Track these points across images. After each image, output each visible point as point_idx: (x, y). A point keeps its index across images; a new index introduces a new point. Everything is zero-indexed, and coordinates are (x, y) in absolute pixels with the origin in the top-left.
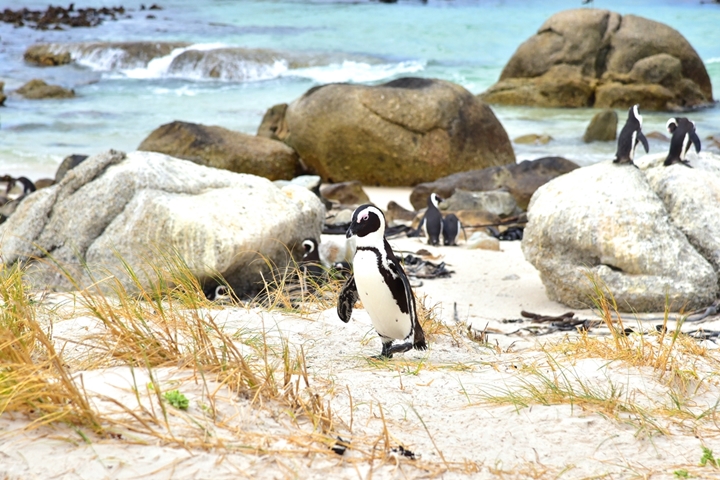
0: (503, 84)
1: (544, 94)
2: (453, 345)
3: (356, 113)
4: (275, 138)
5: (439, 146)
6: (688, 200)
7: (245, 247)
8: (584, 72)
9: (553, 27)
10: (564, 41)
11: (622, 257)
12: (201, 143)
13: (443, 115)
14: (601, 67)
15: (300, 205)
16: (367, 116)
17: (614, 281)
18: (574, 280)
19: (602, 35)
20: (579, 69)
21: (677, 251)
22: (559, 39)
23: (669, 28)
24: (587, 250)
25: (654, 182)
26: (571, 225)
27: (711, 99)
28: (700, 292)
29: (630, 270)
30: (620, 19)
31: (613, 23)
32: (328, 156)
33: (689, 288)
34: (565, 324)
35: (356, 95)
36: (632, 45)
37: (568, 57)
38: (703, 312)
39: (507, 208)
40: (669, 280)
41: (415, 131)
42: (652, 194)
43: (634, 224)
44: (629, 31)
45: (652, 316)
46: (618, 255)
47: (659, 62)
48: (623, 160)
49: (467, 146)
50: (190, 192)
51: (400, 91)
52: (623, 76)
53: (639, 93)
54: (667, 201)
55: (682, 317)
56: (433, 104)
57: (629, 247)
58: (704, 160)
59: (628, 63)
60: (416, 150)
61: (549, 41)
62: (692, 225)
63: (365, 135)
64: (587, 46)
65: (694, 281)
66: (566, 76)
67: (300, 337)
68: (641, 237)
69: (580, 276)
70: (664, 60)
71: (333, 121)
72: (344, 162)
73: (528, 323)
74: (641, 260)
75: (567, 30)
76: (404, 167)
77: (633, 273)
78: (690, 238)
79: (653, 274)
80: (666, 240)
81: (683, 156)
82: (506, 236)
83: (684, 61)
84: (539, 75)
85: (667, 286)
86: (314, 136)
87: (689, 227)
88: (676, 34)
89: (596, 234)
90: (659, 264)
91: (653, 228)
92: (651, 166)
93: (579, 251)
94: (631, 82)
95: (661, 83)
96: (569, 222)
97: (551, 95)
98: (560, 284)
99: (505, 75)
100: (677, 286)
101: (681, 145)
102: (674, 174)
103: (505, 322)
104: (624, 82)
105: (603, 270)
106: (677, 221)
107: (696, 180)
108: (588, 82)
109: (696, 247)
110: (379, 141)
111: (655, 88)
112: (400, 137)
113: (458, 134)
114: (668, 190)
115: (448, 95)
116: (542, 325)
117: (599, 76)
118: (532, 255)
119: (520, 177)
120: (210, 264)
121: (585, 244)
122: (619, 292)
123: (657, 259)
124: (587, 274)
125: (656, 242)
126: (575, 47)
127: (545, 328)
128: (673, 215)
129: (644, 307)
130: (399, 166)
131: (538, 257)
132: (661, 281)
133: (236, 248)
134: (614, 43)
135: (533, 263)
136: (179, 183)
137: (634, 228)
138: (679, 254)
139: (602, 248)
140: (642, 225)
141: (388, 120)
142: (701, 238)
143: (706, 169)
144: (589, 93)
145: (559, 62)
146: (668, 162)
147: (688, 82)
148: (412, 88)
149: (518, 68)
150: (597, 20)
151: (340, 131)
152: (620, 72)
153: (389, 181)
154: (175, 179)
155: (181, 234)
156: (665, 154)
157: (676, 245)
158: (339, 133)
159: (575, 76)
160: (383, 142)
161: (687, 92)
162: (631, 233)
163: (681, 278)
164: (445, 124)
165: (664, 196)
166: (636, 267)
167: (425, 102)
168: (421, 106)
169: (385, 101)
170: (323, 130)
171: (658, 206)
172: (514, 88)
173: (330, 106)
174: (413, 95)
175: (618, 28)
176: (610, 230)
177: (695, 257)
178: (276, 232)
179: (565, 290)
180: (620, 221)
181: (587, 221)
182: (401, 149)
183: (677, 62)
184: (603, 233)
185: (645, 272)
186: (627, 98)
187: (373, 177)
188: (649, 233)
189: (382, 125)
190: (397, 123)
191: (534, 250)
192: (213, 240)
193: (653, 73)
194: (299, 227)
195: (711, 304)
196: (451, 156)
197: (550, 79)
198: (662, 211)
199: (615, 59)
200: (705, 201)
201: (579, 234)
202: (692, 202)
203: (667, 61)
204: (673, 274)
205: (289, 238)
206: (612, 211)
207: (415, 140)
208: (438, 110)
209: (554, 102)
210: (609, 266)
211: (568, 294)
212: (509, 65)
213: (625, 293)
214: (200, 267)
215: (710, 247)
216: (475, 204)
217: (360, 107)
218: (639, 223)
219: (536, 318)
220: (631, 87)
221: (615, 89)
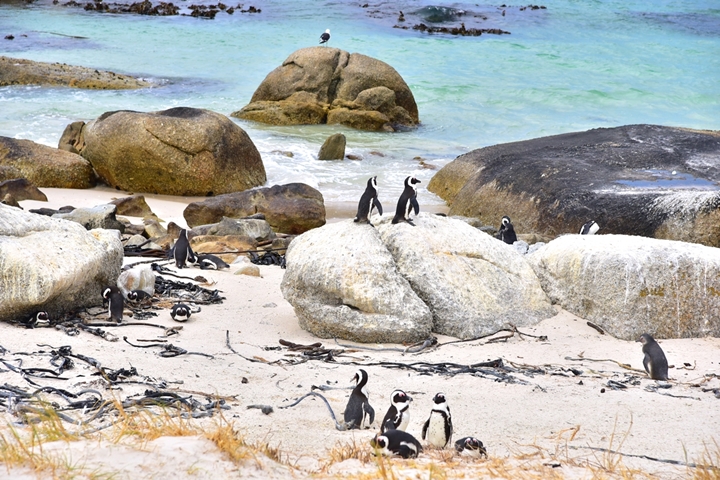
0: (254, 105)
1: (287, 114)
2: (257, 469)
3: (140, 135)
4: (73, 150)
5: (206, 165)
6: (412, 253)
7: (62, 282)
8: (318, 98)
9: (295, 60)
10: (304, 73)
11: (360, 300)
12: (14, 155)
13: (210, 140)
14: (332, 94)
15: (105, 245)
16: (149, 139)
17: (353, 318)
18: (322, 316)
19: (334, 70)
20: (315, 95)
21: (402, 295)
22: (300, 71)
23: (387, 65)
24: (332, 293)
25: (385, 237)
26: (320, 273)
27: (417, 122)
28: (419, 328)
29: (365, 309)
30: (348, 56)
31: (342, 60)
32: (117, 169)
33: (411, 325)
34: (314, 353)
35: (141, 122)
36: (357, 78)
37: (306, 85)
38: (422, 344)
39: (263, 232)
40: (395, 318)
41: (187, 153)
42: (384, 249)
43: (369, 273)
44: (355, 67)
45: (381, 346)
46: (356, 297)
47: (378, 93)
48: (362, 220)
49: (228, 165)
50: (18, 235)
51: (176, 120)
52: (349, 103)
53: (362, 116)
54: (394, 252)
55: (405, 348)
56: (202, 131)
57: (366, 291)
58: (424, 219)
59: (354, 93)
60: (187, 168)
61: (292, 72)
62: (414, 273)
63: (147, 154)
64: (321, 77)
65: (415, 319)
66: (303, 100)
67: (140, 469)
68: (375, 284)
69: (328, 313)
70: (382, 91)
71: (122, 142)
72: (129, 174)
73: (286, 351)
74: (374, 302)
75: (306, 64)
76: (178, 181)
77: (367, 312)
78: (412, 283)
79: (383, 313)
80: (394, 286)
81: (406, 216)
82: (263, 261)
83: (397, 92)
84: (283, 98)
85: (394, 323)
86: (105, 153)
87: (411, 275)
88: (391, 70)
89: (340, 281)
90: (388, 306)
91: (384, 276)
92: (382, 222)
93: (326, 293)
94: (356, 108)
95: (379, 109)
96: (319, 270)
97: (293, 116)
98: (311, 319)
99: (256, 97)
100: (402, 323)
101: (405, 208)
102: (401, 230)
103: (267, 349)
104: (350, 108)
105: (344, 309)
106: (402, 269)
107: (418, 237)
108: (322, 106)
109: (416, 291)
110: (158, 159)
111: (374, 114)
112: (175, 157)
113: (222, 156)
114: (396, 244)
115: (214, 124)
116: (296, 353)
117: (330, 102)
118: (289, 295)
119: (271, 198)
120: (33, 296)
121: (331, 288)
122: (357, 327)
123: (386, 301)
124: (332, 312)
125: (386, 288)
126: (312, 78)
127: (299, 356)
128: (399, 264)
129: (375, 339)
130: (173, 180)
131: (294, 297)
132: (389, 319)
133: (54, 283)
134: (342, 76)
135: (290, 301)
136: (9, 227)
137: (370, 276)
138: (404, 298)
139: (344, 292)
140: (376, 274)
141: (166, 143)
142: (421, 284)
143: (425, 226)
144: (322, 115)
145: (299, 89)
146: (395, 221)
147: (400, 109)
148: (185, 117)
149: (266, 93)
150: (330, 57)
151: (128, 150)
152: (347, 99)
153: (166, 190)
154: (6, 224)
155: (10, 270)
156: (394, 214)
157: (402, 291)
158: (126, 151)
159: (312, 101)
160: (162, 160)
161: (399, 117)
162: (367, 281)
163: (404, 317)
164: (211, 148)
165: (391, 249)
166: (371, 307)
167: (196, 129)
168: (192, 133)
169: (164, 128)
170: (114, 149)
171: (388, 258)
172: (263, 109)
173: (119, 130)
174: (186, 123)
175: (347, 64)
176: (351, 278)
177: (416, 300)
178: (86, 269)
179: (314, 323)
180: (359, 270)
181: (333, 270)
182: (176, 166)
183: (392, 92)
184: (346, 281)
185: (377, 312)
186: (352, 121)
187: (152, 187)
188: (381, 280)
189: (161, 147)
190: (173, 146)
191: (291, 291)
192: (36, 276)
193: (373, 101)
194: (104, 264)
195: (427, 337)
196: (215, 173)
197: (292, 103)
198: (391, 263)
199: (343, 88)
200: (425, 254)
201: (327, 281)
202: (415, 255)
203: (384, 92)
204: (399, 314)
205: (95, 272)
206: (353, 262)
207: (187, 159)
208: (206, 136)
209: (295, 121)
210: (349, 306)
211: (317, 327)
212: (259, 89)
213: (361, 327)
214: (25, 297)
215: (427, 291)
216: (239, 229)
217: (144, 131)
218: (373, 272)
219: (292, 347)
220: (355, 112)
221: (343, 113)
